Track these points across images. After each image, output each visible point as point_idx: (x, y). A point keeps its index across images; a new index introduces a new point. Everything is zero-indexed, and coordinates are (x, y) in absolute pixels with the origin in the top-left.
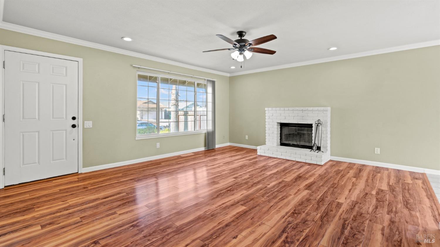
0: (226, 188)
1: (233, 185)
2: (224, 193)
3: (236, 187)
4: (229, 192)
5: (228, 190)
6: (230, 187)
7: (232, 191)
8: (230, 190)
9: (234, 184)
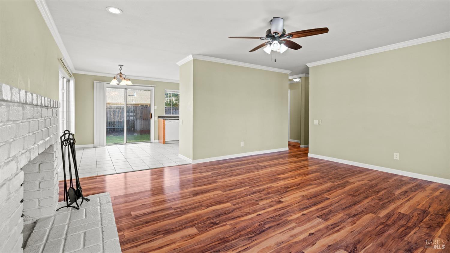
0: (292, 190)
1: (285, 192)
2: (294, 186)
3: (282, 190)
4: (290, 187)
5: (290, 188)
6: (288, 191)
7: (286, 187)
8: (288, 188)
9: (283, 193)
